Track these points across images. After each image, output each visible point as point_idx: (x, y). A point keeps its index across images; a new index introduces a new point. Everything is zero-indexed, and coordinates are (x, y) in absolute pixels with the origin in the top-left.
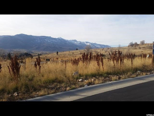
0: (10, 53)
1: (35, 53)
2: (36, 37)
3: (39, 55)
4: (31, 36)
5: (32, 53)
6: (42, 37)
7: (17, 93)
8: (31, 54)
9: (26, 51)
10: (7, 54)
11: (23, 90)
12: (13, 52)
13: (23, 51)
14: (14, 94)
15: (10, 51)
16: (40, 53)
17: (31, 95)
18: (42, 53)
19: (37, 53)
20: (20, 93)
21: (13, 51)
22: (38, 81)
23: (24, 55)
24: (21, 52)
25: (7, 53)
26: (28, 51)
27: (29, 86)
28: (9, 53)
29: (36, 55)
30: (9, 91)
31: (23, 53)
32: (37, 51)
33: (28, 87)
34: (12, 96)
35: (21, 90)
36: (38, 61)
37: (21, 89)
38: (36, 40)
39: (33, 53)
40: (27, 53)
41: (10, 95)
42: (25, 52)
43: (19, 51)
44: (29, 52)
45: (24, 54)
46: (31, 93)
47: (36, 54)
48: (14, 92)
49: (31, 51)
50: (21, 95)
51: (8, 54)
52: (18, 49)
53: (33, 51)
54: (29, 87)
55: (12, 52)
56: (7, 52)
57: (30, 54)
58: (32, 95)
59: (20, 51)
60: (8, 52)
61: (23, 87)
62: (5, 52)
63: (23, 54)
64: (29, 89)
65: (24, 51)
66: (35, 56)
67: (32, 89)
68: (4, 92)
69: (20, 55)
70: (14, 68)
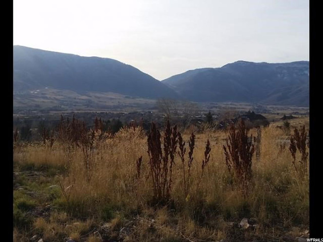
0: (212, 113)
1: (274, 114)
2: (277, 66)
3: (285, 118)
4: (264, 65)
5: (265, 111)
6: (295, 65)
7: (249, 222)
8: (264, 115)
9: (249, 107)
10: (203, 116)
11: (263, 214)
12: (218, 109)
13: (242, 108)
14: (242, 223)
15: (212, 108)
16: (288, 112)
17: (287, 234)
18: (295, 113)
19: (279, 112)
20: (255, 222)
21: (216, 107)
22: (303, 197)
23: (244, 117)
24: (238, 110)
25: (205, 113)
26: (256, 108)
27: (279, 208)
28: (210, 113)
29: (277, 117)
30: (227, 210)
31: (242, 112)
32: (279, 107)
33: (276, 209)
34: (236, 226)
35: (257, 216)
36: (299, 138)
37: (258, 212)
38: (279, 75)
39: (269, 113)
40: (253, 112)
41: (232, 224)
42: (247, 111)
43: (231, 108)
44: (257, 110)
45: (246, 116)
46: (288, 228)
47: (278, 114)
48: (241, 218)
49: (261, 107)
50: (259, 228)
51: (205, 115)
52: (230, 103)
53: (268, 107)
54: (278, 211)
55: (215, 110)
56: (204, 111)
57: (260, 115)
58: (291, 235)
59: (235, 108)
60: (206, 111)
61: (263, 207)
62: (201, 111)
63: (241, 114)
64: (278, 217)
65: (245, 107)
66: (274, 121)
67: (287, 218)
68: (217, 213)
69: (234, 118)
70: (237, 152)
